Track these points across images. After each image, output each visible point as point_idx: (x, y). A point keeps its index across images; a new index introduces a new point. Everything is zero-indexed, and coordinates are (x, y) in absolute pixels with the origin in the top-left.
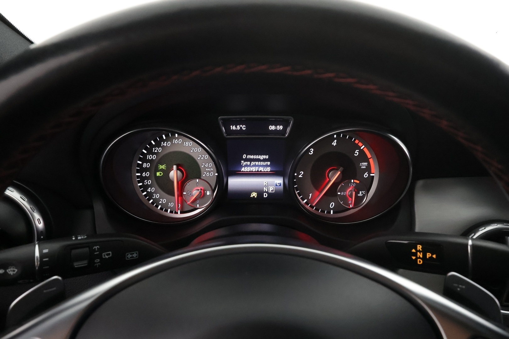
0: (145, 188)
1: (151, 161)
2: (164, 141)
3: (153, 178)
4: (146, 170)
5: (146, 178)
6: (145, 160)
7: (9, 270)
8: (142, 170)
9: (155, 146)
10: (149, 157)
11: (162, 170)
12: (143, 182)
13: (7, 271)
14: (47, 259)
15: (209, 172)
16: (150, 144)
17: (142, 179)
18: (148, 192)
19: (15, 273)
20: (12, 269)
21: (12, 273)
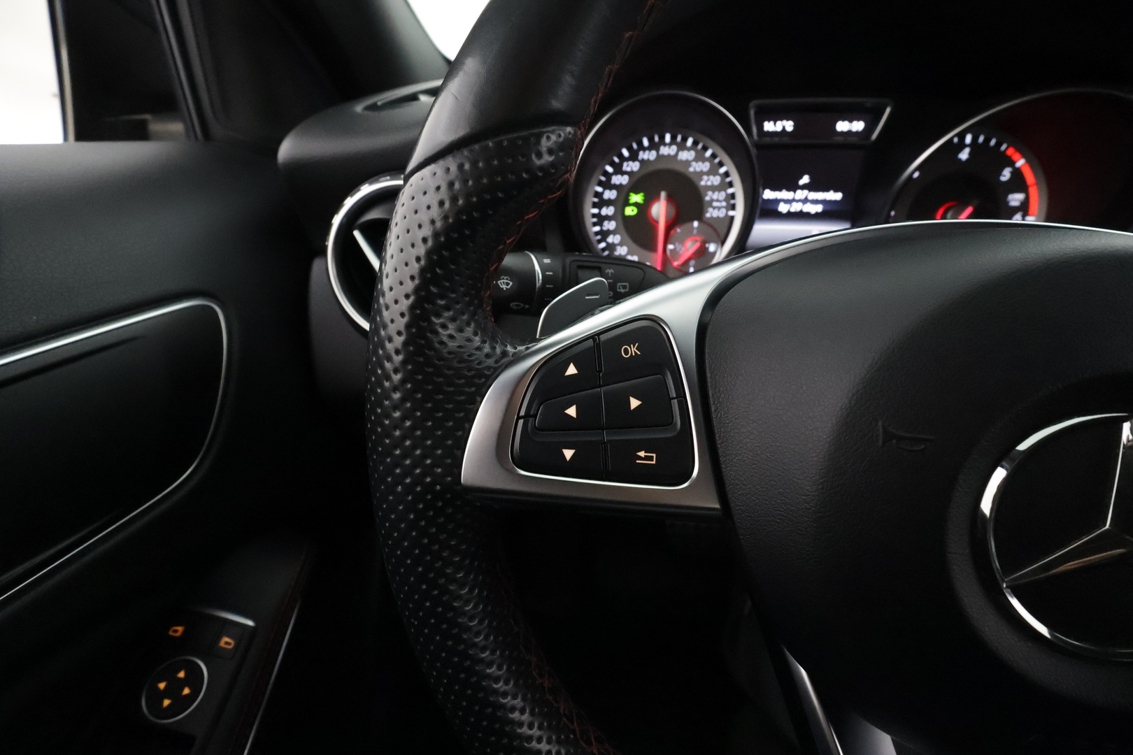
0: (604, 234)
1: (618, 188)
2: (644, 149)
3: (620, 217)
4: (608, 203)
5: (608, 218)
6: (607, 185)
7: (502, 281)
8: (602, 203)
9: (628, 159)
10: (617, 180)
11: (636, 204)
12: (601, 225)
13: (499, 282)
14: (551, 273)
15: (719, 208)
16: (621, 156)
17: (601, 219)
18: (608, 243)
19: (508, 287)
20: (505, 281)
21: (504, 287)
